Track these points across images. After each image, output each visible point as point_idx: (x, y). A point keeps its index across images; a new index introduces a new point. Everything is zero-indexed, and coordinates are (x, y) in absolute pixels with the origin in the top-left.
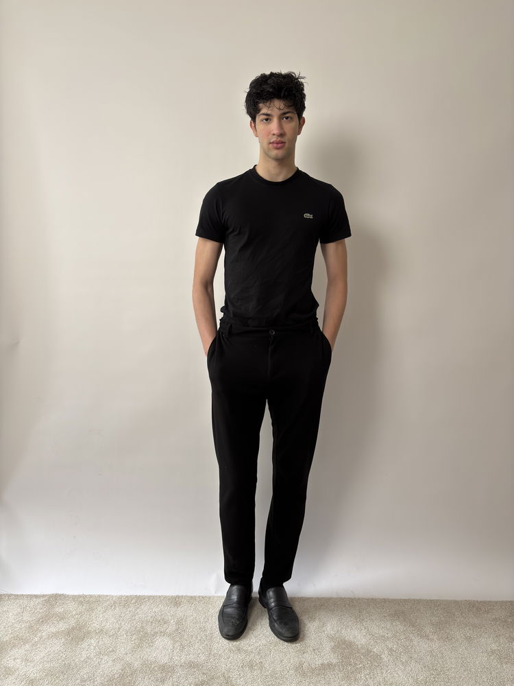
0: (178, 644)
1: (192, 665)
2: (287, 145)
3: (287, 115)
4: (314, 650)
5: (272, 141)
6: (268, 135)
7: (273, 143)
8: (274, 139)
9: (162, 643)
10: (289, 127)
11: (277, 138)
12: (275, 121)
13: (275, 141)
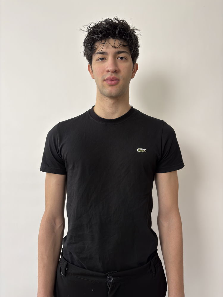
11: (111, 75)
12: (110, 59)
13: (109, 77)
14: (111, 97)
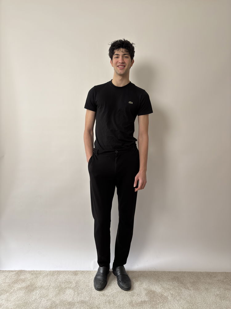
0: (76, 292)
1: (83, 302)
3: (126, 55)
4: (138, 295)
6: (117, 63)
9: (69, 292)
11: (121, 64)
12: (120, 57)
14: (121, 75)
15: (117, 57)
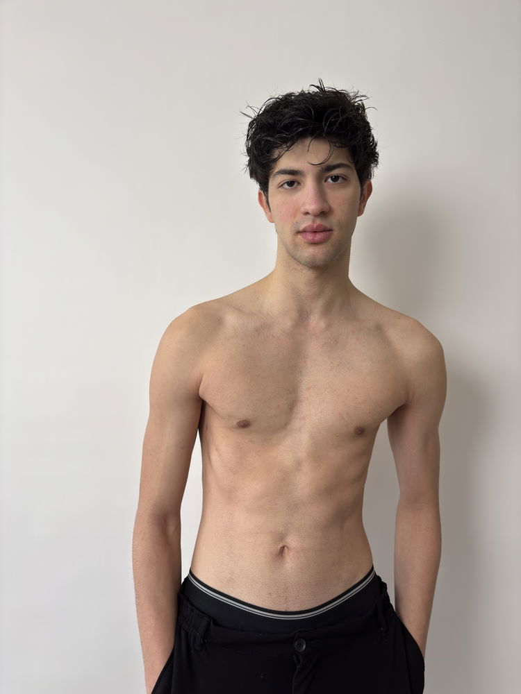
2: (336, 235)
3: (336, 172)
5: (302, 228)
6: (294, 215)
7: (304, 231)
8: (306, 223)
10: (339, 196)
11: (313, 222)
13: (309, 226)
15: (291, 184)
